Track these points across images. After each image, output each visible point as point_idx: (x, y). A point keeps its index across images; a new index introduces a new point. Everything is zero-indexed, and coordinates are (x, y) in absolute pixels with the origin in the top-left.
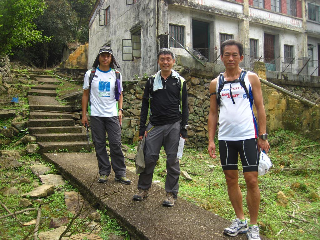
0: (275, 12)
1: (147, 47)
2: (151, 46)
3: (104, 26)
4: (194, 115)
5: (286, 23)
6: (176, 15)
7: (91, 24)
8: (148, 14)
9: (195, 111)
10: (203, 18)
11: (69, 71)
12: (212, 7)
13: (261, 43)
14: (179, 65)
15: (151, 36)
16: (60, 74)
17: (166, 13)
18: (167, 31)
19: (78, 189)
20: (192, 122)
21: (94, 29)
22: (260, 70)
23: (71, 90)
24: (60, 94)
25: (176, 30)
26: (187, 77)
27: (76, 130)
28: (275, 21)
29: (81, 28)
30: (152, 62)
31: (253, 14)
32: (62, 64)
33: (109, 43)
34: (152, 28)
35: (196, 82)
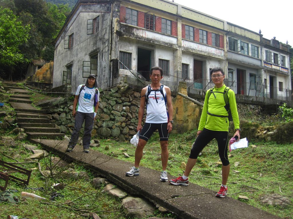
0: (202, 44)
1: (102, 68)
2: (105, 67)
3: (68, 49)
4: (135, 120)
5: (211, 52)
6: (125, 44)
7: (57, 47)
8: (104, 43)
9: (136, 116)
10: (146, 47)
11: (36, 84)
12: (153, 39)
13: (191, 67)
14: (125, 83)
15: (105, 60)
16: (30, 87)
17: (117, 43)
18: (118, 57)
19: (59, 155)
20: (134, 124)
21: (59, 51)
22: (183, 88)
23: (42, 99)
24: (34, 102)
25: (125, 56)
26: (131, 91)
27: (51, 126)
28: (202, 50)
29: (45, 48)
30: (106, 79)
31: (185, 45)
32: (29, 78)
33: (72, 63)
34: (107, 54)
35: (138, 96)
